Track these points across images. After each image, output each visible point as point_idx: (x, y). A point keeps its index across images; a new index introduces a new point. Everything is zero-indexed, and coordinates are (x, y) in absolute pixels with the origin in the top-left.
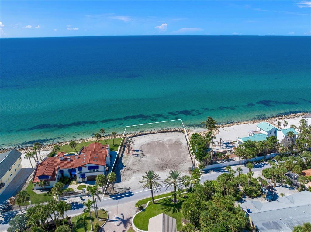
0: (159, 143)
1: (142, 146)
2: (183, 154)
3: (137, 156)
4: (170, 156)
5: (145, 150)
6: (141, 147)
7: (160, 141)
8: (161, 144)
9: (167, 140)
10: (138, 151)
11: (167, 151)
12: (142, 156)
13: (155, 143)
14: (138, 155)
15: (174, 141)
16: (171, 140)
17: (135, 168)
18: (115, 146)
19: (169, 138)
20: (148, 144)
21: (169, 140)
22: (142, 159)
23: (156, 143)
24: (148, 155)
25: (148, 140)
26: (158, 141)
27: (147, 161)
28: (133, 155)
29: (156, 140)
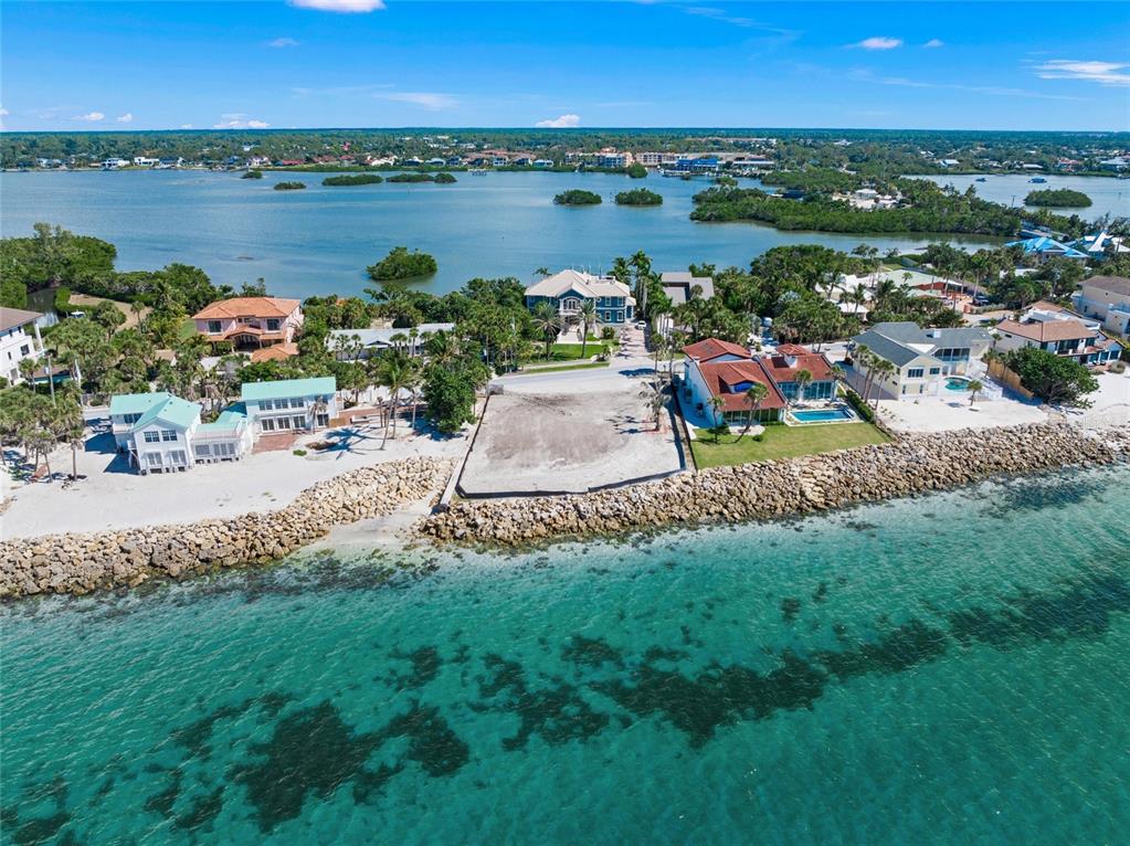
0: (565, 452)
1: (623, 446)
3: (631, 420)
5: (610, 433)
6: (627, 441)
7: (563, 463)
8: (561, 450)
9: (537, 465)
10: (632, 431)
12: (616, 419)
13: (581, 452)
14: (630, 422)
15: (516, 459)
16: (522, 466)
17: (628, 399)
19: (527, 473)
20: (604, 450)
21: (528, 466)
22: (615, 413)
23: (576, 452)
24: (600, 421)
25: (608, 465)
26: (570, 460)
27: (602, 409)
28: (644, 422)
29: (576, 465)
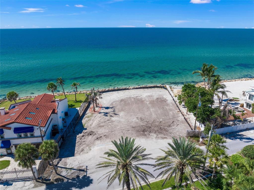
0: (137, 100)
1: (114, 102)
2: (171, 113)
3: (106, 114)
4: (154, 116)
5: (118, 107)
6: (112, 104)
7: (137, 97)
8: (139, 101)
9: (146, 96)
10: (107, 108)
11: (148, 108)
12: (113, 115)
13: (131, 99)
14: (107, 113)
15: (155, 98)
16: (151, 96)
17: (102, 131)
18: (78, 102)
19: (149, 94)
20: (122, 100)
21: (149, 96)
22: (113, 119)
23: (133, 100)
24: (122, 114)
25: (121, 96)
26: (135, 98)
27: (120, 122)
28: (100, 113)
29: (133, 96)
